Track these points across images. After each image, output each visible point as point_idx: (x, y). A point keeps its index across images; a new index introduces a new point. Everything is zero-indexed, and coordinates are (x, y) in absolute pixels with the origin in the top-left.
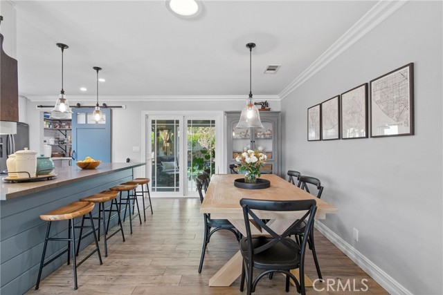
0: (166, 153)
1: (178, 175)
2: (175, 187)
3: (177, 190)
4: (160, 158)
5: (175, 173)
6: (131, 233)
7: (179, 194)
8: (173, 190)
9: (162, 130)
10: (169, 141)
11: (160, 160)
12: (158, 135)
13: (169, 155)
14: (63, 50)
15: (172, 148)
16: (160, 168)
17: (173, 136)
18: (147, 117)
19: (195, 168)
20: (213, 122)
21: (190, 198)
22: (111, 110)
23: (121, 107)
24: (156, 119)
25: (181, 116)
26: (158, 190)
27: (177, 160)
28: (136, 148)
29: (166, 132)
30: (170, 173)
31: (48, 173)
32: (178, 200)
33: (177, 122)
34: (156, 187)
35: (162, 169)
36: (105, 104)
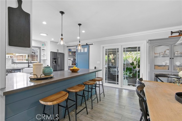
0: (112, 65)
1: (118, 76)
2: (116, 82)
3: (118, 84)
4: (110, 66)
5: (116, 74)
6: (92, 109)
7: (119, 86)
8: (115, 83)
9: (111, 54)
10: (114, 59)
11: (109, 68)
12: (109, 56)
13: (114, 66)
14: (62, 15)
15: (115, 62)
16: (109, 71)
17: (116, 57)
18: (103, 47)
19: (127, 73)
20: (139, 48)
21: (125, 89)
22: (89, 46)
23: (93, 44)
24: (108, 48)
25: (120, 46)
26: (108, 82)
27: (117, 68)
28: (98, 62)
29: (112, 55)
30: (114, 74)
31: (50, 75)
32: (118, 89)
33: (118, 49)
34: (107, 81)
35: (110, 72)
36: (87, 44)
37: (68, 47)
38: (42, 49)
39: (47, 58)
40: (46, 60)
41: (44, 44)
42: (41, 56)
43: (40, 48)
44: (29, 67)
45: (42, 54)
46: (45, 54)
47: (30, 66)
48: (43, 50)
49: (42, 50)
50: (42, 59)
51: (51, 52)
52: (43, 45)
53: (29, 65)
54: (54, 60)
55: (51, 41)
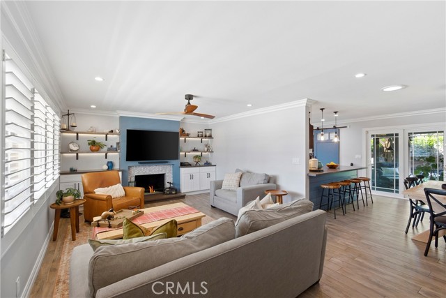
0: (386, 160)
1: (397, 180)
2: (395, 189)
3: (397, 192)
4: (380, 164)
5: (395, 178)
7: (399, 196)
8: (393, 191)
12: (377, 143)
16: (379, 173)
18: (367, 132)
22: (339, 130)
23: (346, 127)
24: (375, 133)
25: (401, 130)
26: (377, 189)
28: (358, 156)
29: (386, 141)
30: (390, 178)
31: (321, 169)
32: (396, 200)
33: (397, 135)
34: (375, 187)
35: (381, 173)
36: (335, 127)
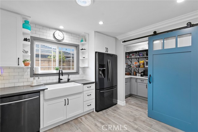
37: (125, 41)
38: (80, 48)
39: (88, 64)
40: (88, 67)
41: (83, 38)
42: (80, 61)
43: (77, 46)
44: (59, 82)
45: (81, 58)
46: (86, 57)
47: (62, 80)
48: (82, 49)
49: (80, 51)
50: (80, 66)
51: (96, 52)
52: (82, 41)
53: (59, 78)
54: (101, 69)
55: (95, 32)
